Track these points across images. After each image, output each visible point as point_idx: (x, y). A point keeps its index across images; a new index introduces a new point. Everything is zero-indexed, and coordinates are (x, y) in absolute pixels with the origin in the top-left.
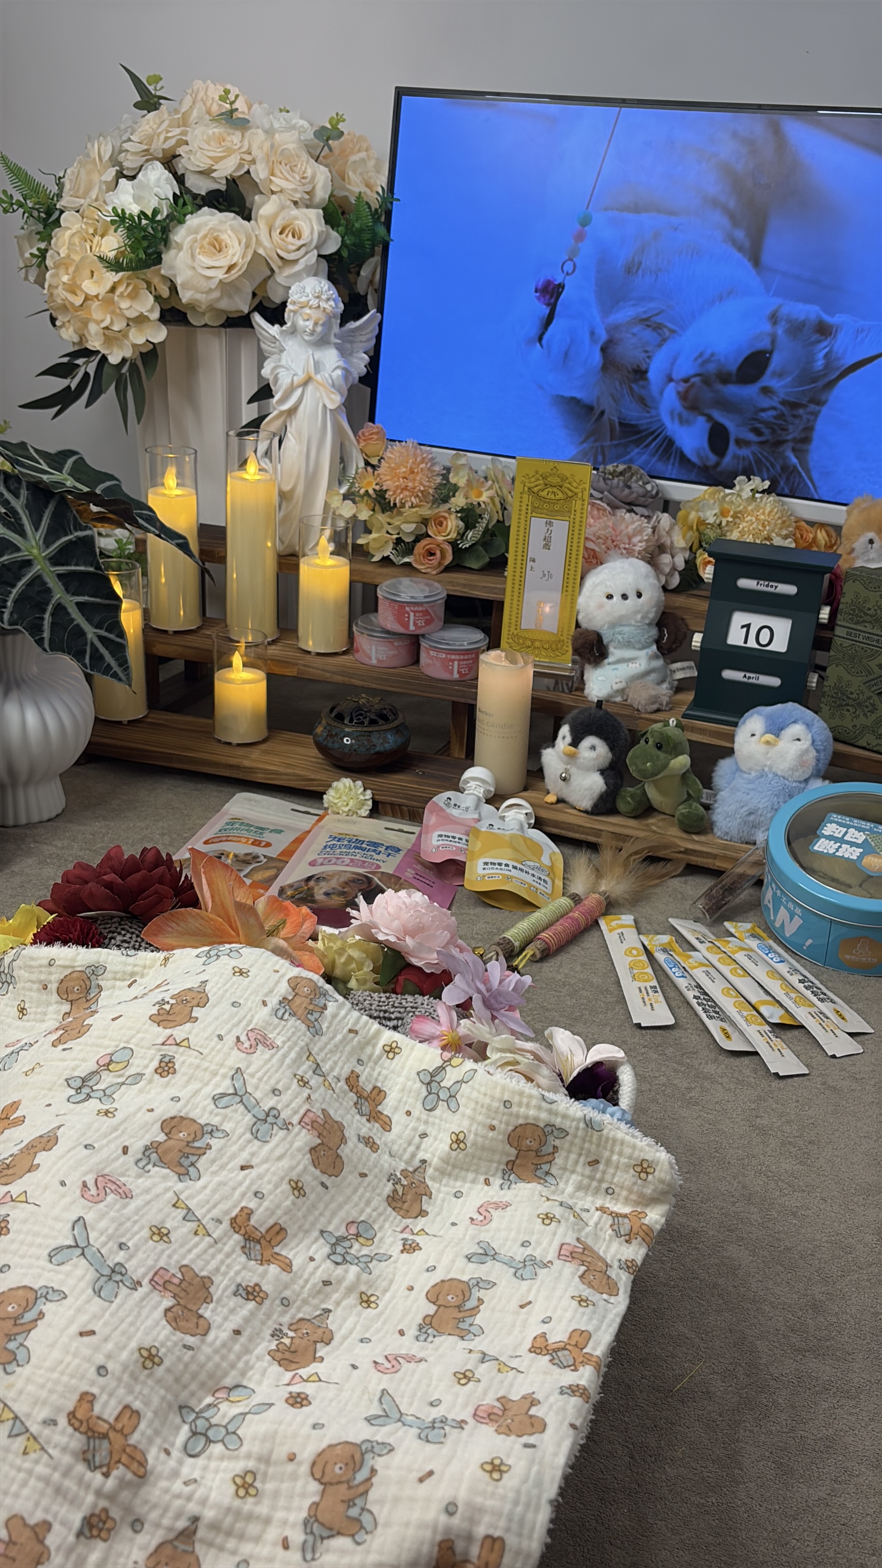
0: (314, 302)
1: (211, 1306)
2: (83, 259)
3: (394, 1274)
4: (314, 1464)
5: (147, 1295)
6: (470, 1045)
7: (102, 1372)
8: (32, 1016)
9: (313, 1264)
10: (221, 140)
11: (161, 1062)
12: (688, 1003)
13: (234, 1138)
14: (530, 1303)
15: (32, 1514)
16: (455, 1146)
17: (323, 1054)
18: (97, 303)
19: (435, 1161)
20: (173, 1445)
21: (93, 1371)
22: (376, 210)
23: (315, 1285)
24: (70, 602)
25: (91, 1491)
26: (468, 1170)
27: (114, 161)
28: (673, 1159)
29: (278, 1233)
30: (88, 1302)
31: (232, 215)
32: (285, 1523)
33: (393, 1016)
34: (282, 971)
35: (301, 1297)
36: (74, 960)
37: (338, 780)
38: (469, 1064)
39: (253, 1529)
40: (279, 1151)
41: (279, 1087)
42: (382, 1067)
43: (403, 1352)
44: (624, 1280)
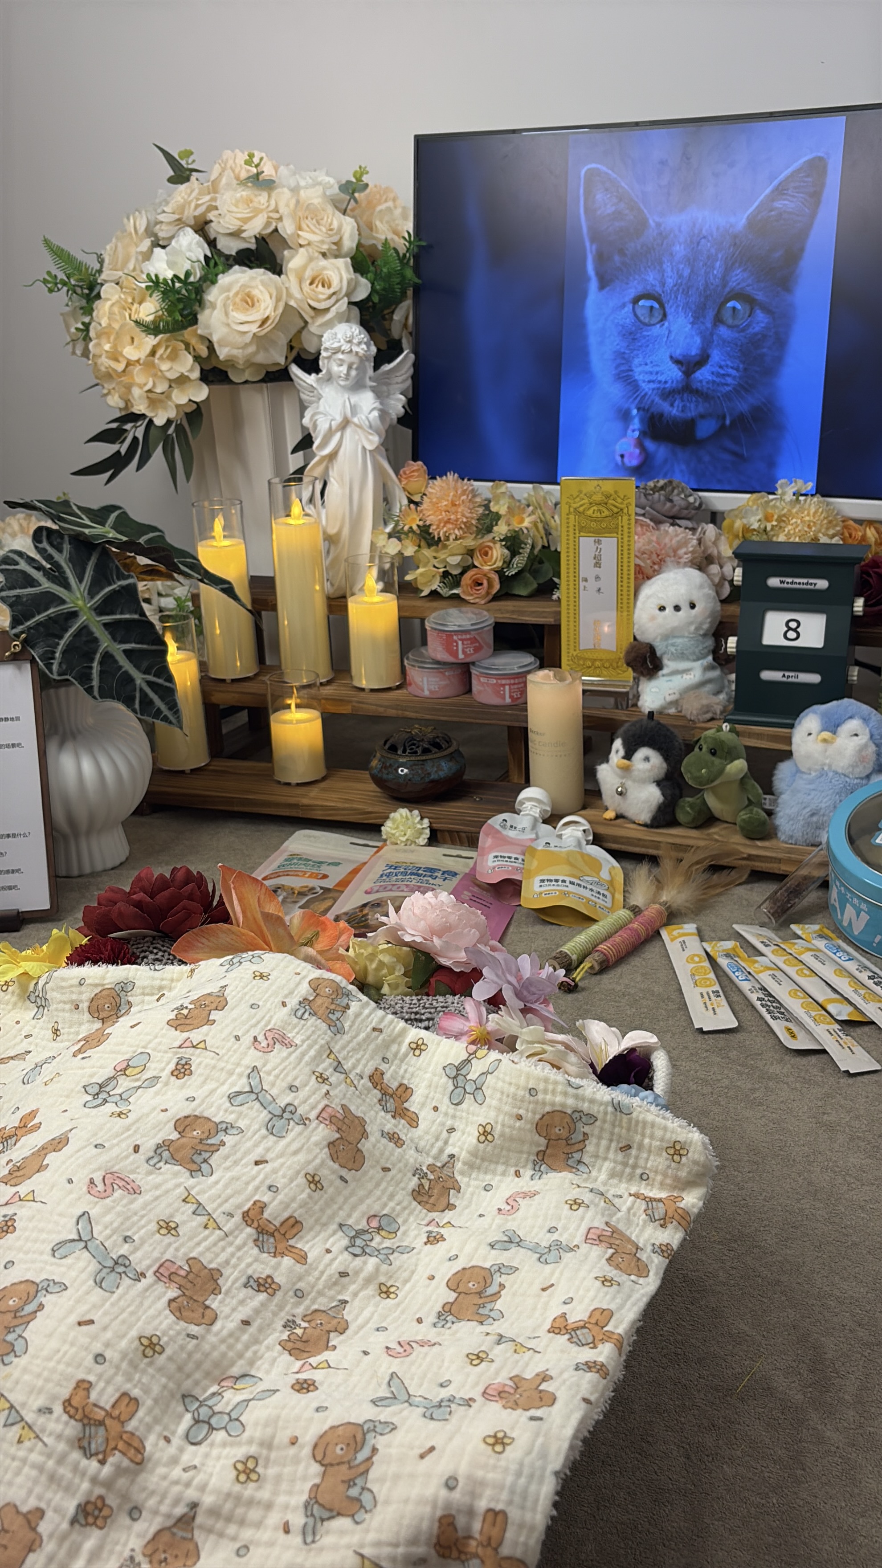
0: (346, 347)
1: (220, 1297)
2: (122, 327)
3: (416, 1265)
4: (315, 1446)
5: (151, 1286)
6: (500, 1040)
7: (100, 1359)
8: (65, 1037)
9: (329, 1256)
10: (248, 201)
11: (177, 1064)
12: (753, 1006)
13: (250, 1134)
14: (552, 1285)
15: (25, 1501)
16: (482, 1138)
17: (345, 1052)
18: (138, 367)
19: (464, 1155)
20: (174, 1433)
21: (90, 1358)
22: (405, 255)
23: (331, 1276)
24: (117, 650)
25: (87, 1478)
26: (497, 1163)
27: (149, 232)
28: (707, 1140)
29: (293, 1226)
30: (88, 1293)
31: (262, 270)
32: (286, 1507)
33: (424, 1017)
34: (303, 973)
35: (316, 1289)
36: (103, 978)
37: (395, 811)
38: (494, 1055)
39: (254, 1514)
40: (295, 1146)
41: (297, 1083)
42: (408, 1065)
43: (419, 1338)
44: (657, 1264)
